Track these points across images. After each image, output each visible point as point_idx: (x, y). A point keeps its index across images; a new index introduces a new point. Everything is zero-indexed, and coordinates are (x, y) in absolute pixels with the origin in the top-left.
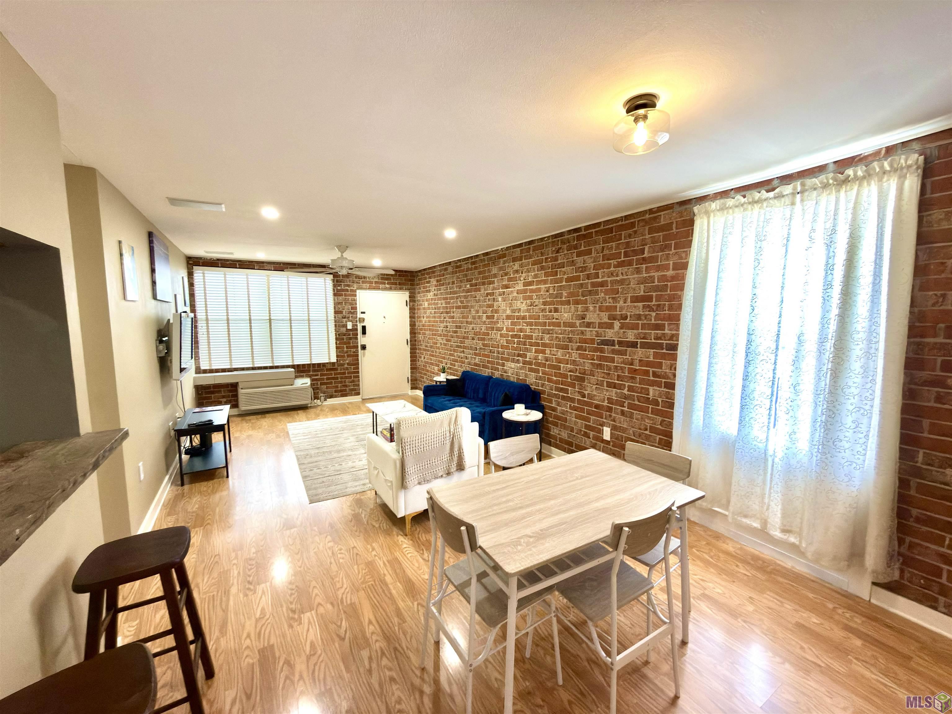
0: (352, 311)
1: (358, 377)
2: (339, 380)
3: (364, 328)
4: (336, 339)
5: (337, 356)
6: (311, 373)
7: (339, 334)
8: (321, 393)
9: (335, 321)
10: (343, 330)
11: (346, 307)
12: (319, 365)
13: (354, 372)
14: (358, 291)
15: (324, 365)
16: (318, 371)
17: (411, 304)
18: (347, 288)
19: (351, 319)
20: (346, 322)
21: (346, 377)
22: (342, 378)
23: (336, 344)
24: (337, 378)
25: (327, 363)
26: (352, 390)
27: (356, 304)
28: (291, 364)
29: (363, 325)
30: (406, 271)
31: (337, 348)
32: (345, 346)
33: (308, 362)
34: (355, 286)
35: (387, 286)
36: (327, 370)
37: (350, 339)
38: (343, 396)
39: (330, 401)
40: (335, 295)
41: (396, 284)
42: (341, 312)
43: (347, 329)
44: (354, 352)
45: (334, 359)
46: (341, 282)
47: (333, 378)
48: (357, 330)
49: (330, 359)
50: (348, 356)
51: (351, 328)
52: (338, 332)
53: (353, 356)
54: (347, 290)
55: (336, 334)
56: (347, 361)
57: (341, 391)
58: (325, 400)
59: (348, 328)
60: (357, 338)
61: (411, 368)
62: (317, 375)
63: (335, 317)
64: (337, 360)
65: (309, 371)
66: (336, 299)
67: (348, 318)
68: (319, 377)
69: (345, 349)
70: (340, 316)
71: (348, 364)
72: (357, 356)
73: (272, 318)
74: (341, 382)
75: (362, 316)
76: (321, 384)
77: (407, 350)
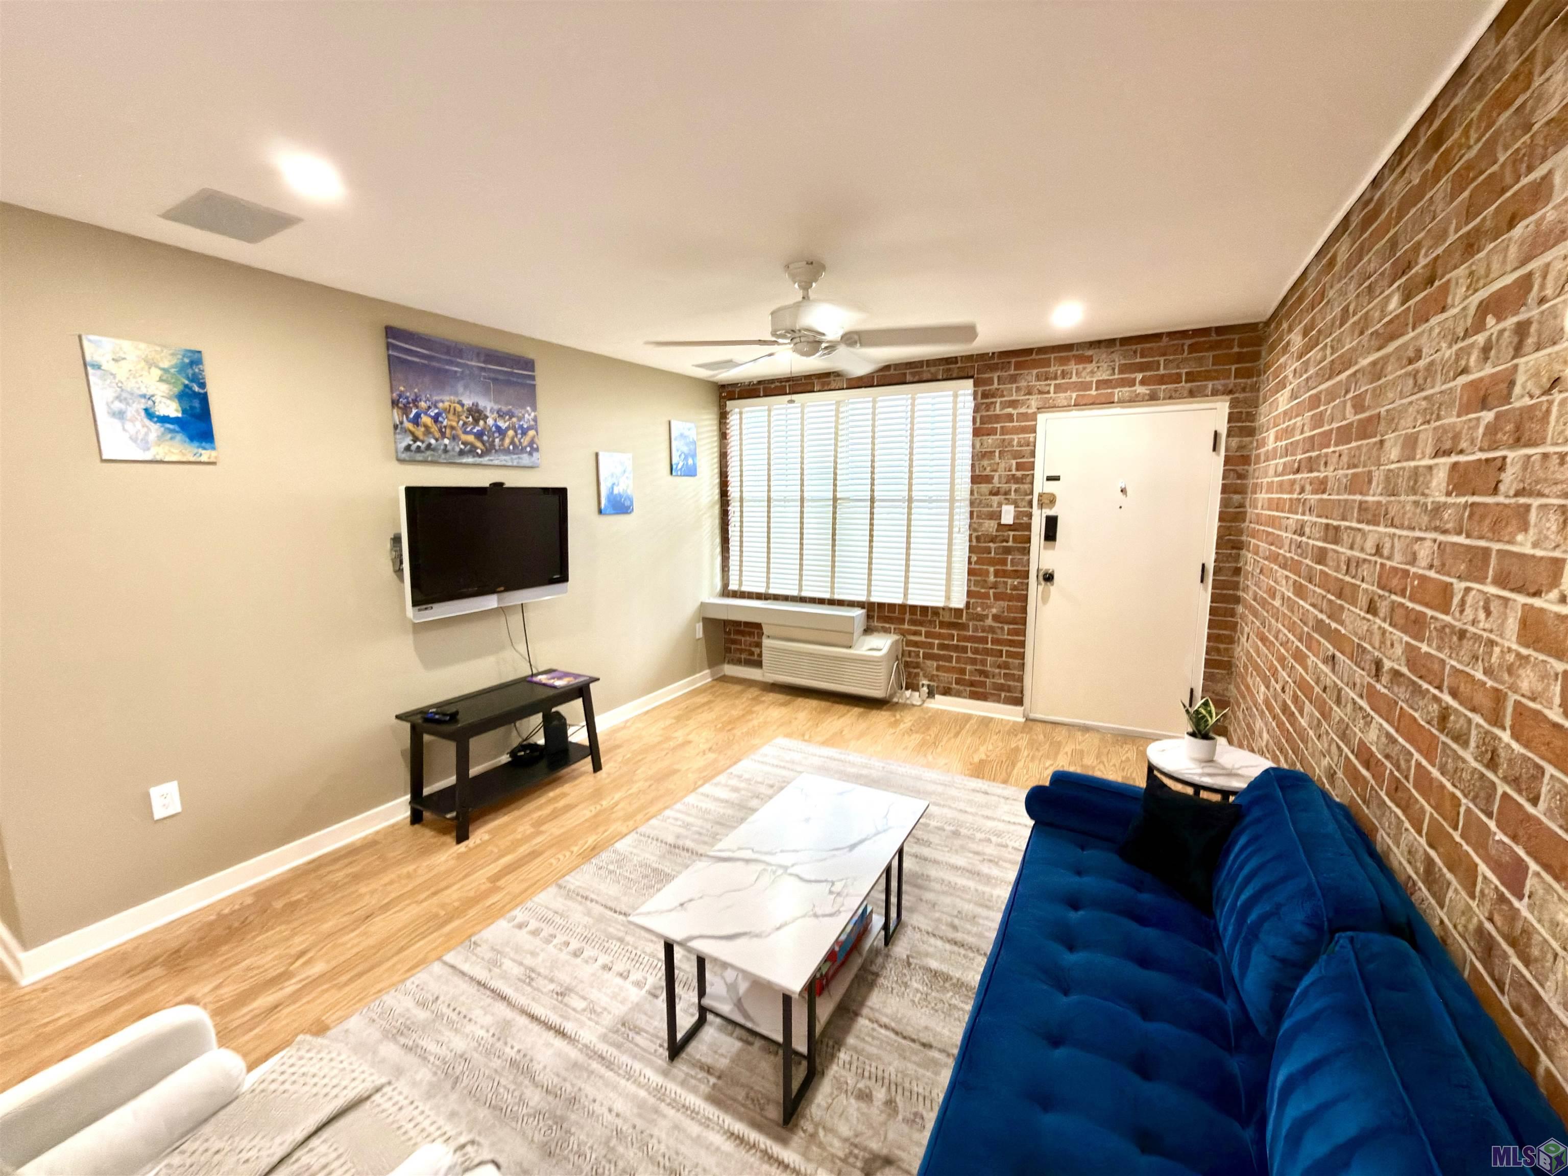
0: (1019, 474)
1: (1022, 656)
2: (970, 654)
3: (1051, 524)
4: (972, 549)
5: (970, 594)
6: (906, 626)
7: (978, 538)
8: (925, 676)
9: (972, 504)
10: (990, 526)
11: (1002, 465)
12: (924, 609)
13: (1011, 643)
14: (1040, 417)
15: (936, 611)
16: (921, 624)
17: (1234, 442)
18: (1010, 410)
19: (1013, 495)
20: (1000, 505)
21: (987, 652)
22: (976, 651)
23: (970, 563)
24: (964, 650)
25: (943, 609)
26: (1001, 688)
27: (1033, 454)
28: (863, 598)
29: (1051, 513)
30: (1220, 330)
31: (971, 572)
32: (992, 569)
33: (898, 600)
34: (1034, 401)
35: (1141, 390)
36: (942, 625)
37: (1008, 551)
38: (975, 696)
39: (941, 703)
40: (977, 433)
41: (1177, 379)
42: (988, 479)
43: (999, 524)
44: (1014, 588)
45: (958, 600)
46: (993, 396)
47: (956, 648)
48: (1028, 527)
49: (948, 598)
50: (997, 597)
51: (1011, 522)
52: (975, 530)
53: (1011, 598)
54: (1010, 417)
55: (970, 536)
56: (994, 611)
57: (972, 684)
58: (931, 694)
59: (1003, 521)
60: (1026, 551)
61: (1208, 663)
62: (916, 633)
63: (972, 493)
64: (968, 604)
65: (902, 621)
66: (978, 445)
67: (1007, 493)
68: (923, 639)
69: (992, 578)
70: (985, 488)
71: (996, 618)
72: (1025, 598)
73: (839, 495)
74: (973, 662)
75: (1051, 487)
76: (927, 656)
77: (1203, 598)
